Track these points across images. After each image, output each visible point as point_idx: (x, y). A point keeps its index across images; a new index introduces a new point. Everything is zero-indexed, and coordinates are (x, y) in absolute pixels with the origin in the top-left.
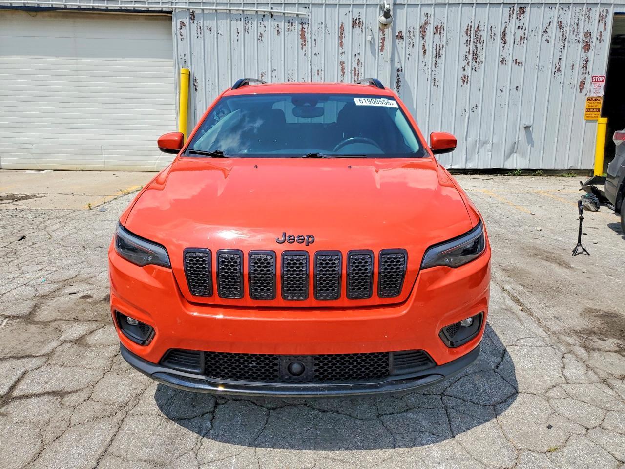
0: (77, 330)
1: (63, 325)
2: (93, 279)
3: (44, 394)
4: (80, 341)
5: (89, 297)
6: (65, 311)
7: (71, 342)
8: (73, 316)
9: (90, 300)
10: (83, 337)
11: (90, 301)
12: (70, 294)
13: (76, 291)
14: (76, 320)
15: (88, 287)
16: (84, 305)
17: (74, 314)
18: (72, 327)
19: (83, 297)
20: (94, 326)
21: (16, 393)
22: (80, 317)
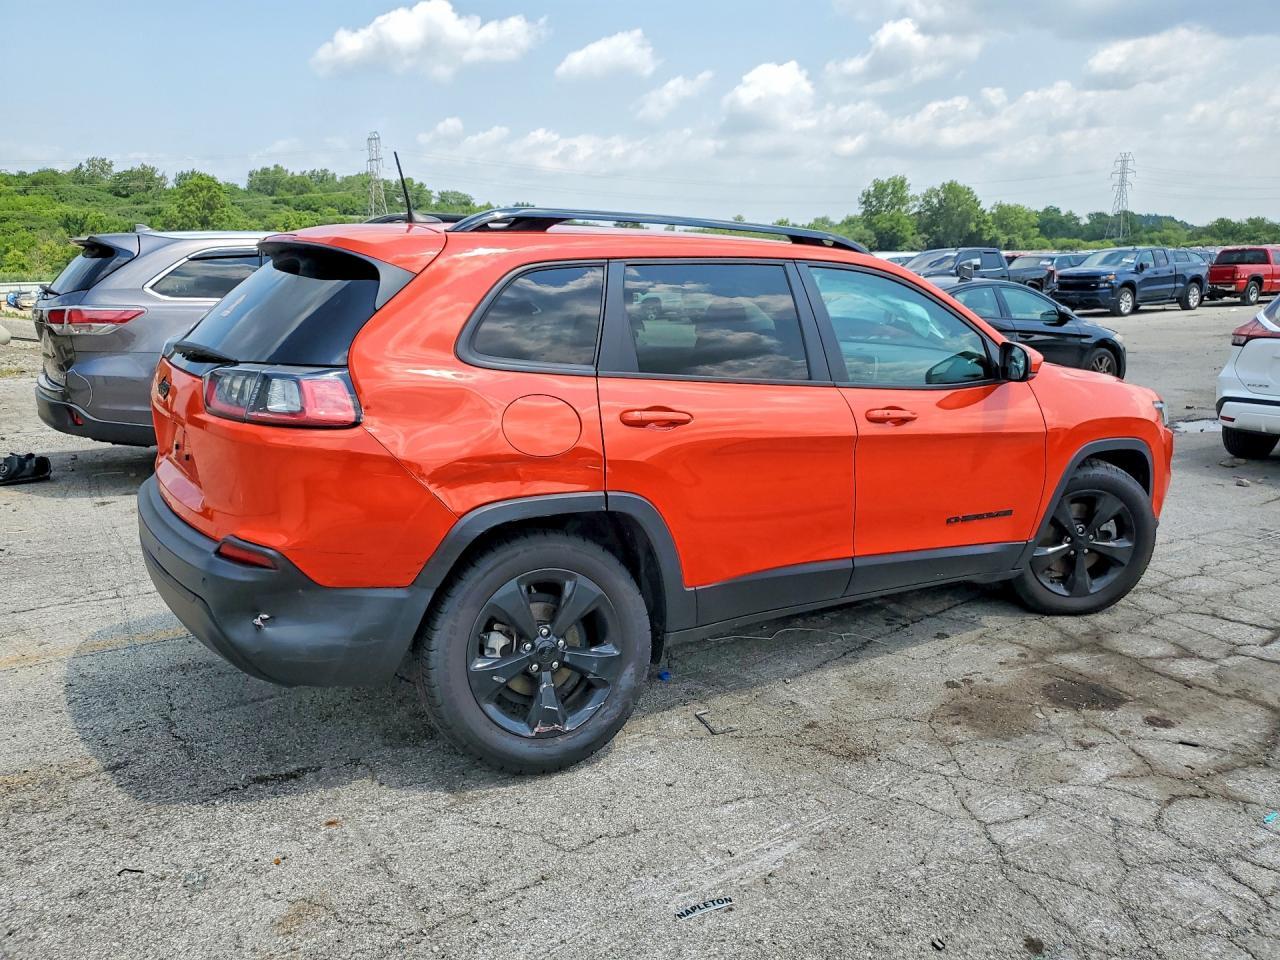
0: (1187, 668)
1: (1212, 682)
2: (1126, 766)
3: (1234, 621)
4: (1186, 653)
5: (1151, 721)
6: (1208, 709)
7: (1201, 658)
8: (1193, 693)
9: (1155, 712)
10: (1181, 656)
11: (1152, 710)
12: (1196, 746)
13: (1181, 746)
14: (1187, 684)
15: (1150, 749)
16: (1168, 705)
17: (1191, 695)
18: (1197, 674)
19: (1167, 724)
20: (1159, 665)
21: (1267, 634)
22: (1180, 688)
